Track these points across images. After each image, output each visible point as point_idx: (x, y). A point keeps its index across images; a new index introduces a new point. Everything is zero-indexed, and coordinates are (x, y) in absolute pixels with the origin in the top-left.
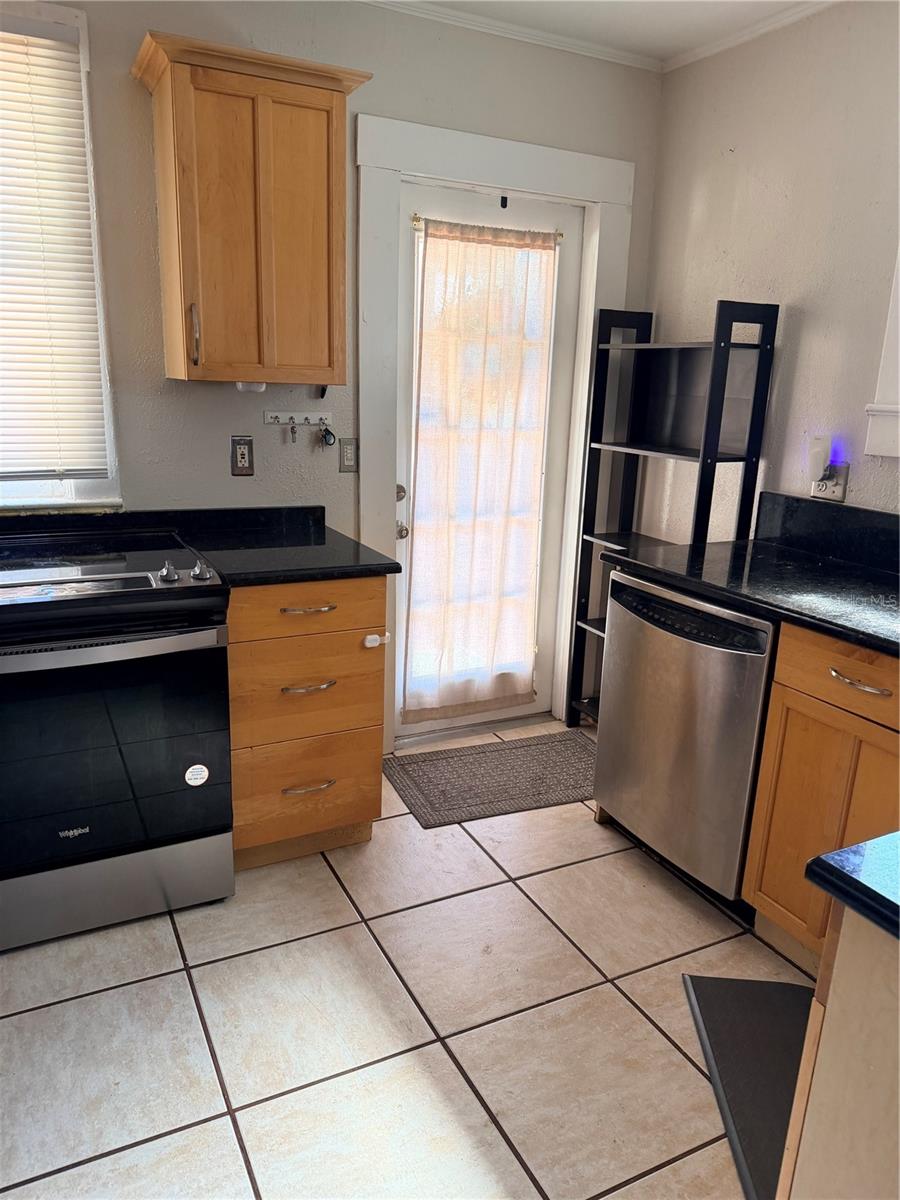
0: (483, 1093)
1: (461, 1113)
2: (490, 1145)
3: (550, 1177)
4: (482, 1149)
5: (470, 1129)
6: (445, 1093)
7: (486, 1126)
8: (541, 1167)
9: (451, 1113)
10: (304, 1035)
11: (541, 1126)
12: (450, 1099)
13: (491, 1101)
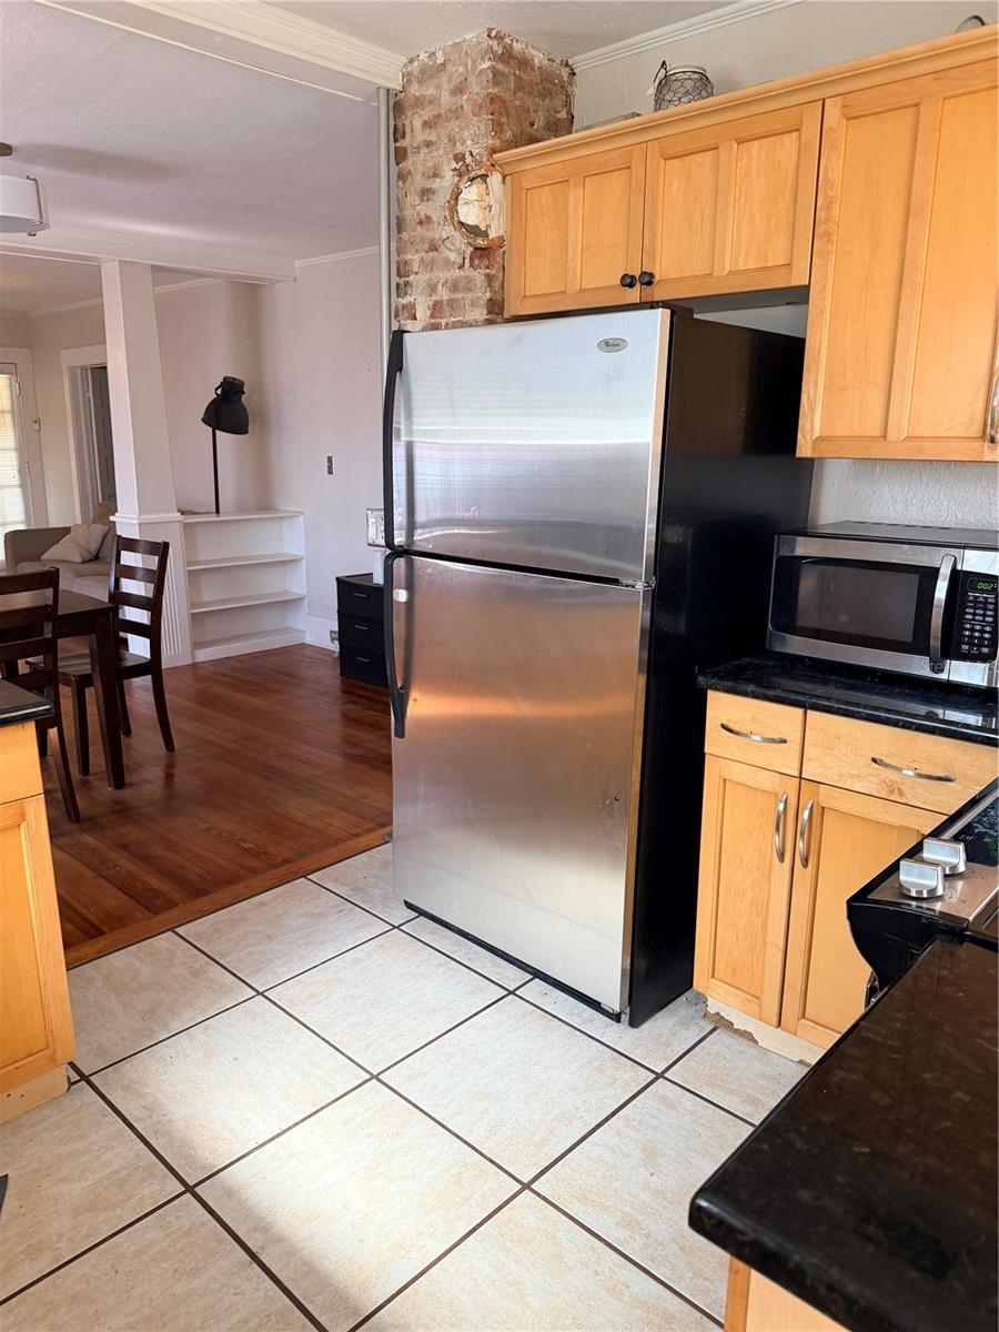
0: (270, 1283)
1: (292, 1252)
2: (257, 1229)
3: (194, 1218)
4: (263, 1224)
5: (279, 1240)
6: (315, 1270)
7: (262, 1248)
8: (203, 1224)
9: (303, 1249)
10: (510, 1289)
11: (200, 1265)
12: (306, 1264)
13: (258, 1277)
